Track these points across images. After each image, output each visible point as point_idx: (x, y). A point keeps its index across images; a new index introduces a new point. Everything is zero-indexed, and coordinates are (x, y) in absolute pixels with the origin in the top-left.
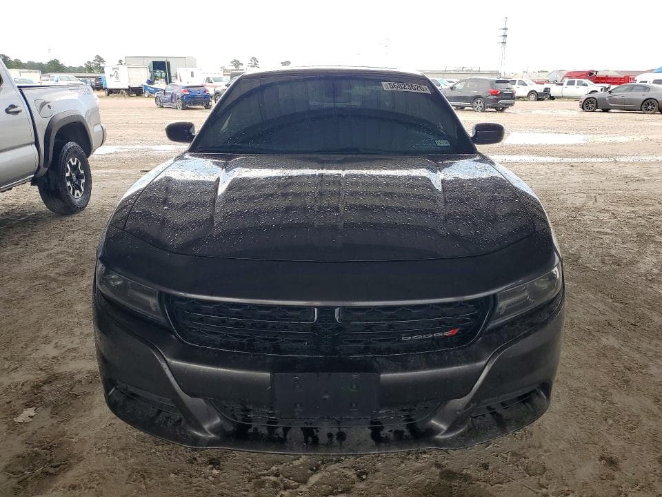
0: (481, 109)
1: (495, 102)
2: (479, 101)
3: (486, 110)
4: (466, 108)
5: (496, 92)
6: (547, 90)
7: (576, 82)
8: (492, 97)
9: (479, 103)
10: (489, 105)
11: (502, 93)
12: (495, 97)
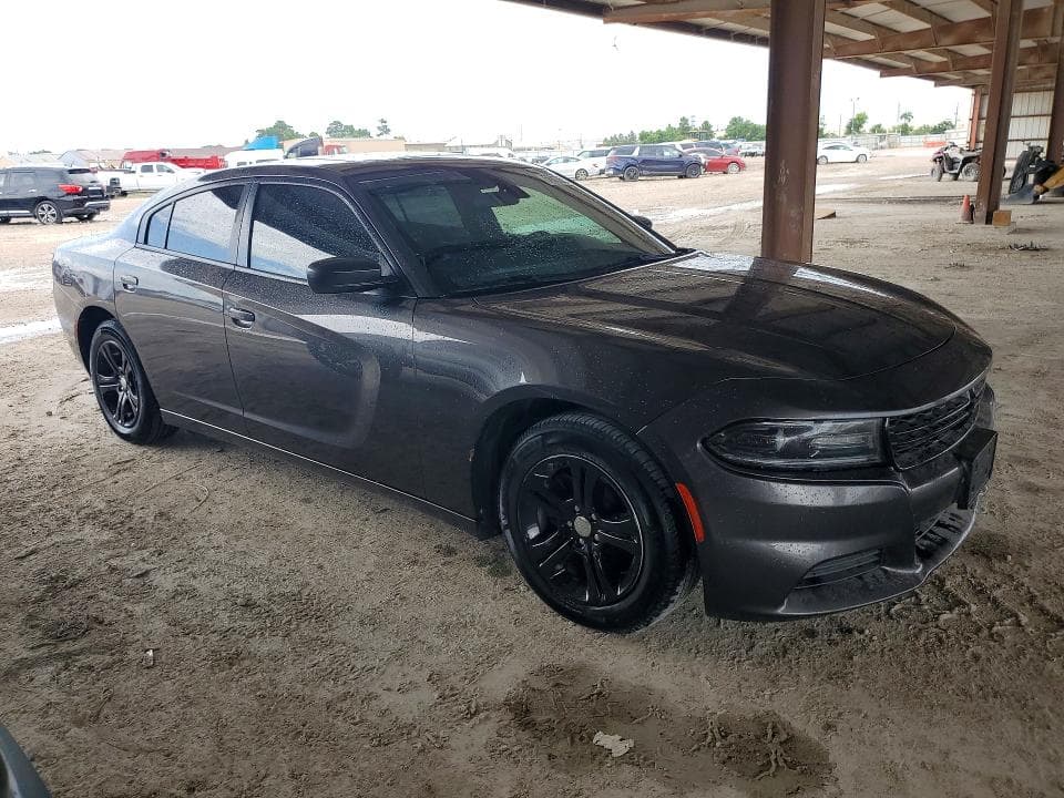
0: (54, 219)
1: (79, 206)
2: (45, 206)
3: (65, 220)
4: (13, 220)
5: (76, 189)
6: (114, 182)
7: (155, 168)
8: (71, 198)
9: (47, 211)
10: (69, 211)
11: (85, 190)
12: (77, 197)
